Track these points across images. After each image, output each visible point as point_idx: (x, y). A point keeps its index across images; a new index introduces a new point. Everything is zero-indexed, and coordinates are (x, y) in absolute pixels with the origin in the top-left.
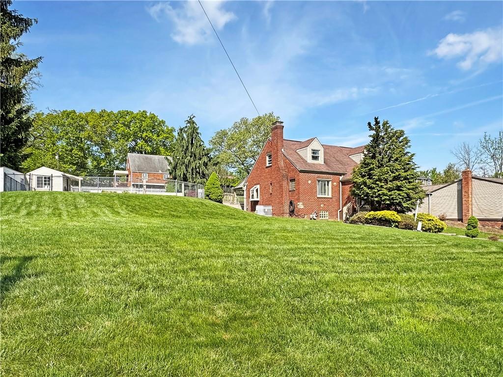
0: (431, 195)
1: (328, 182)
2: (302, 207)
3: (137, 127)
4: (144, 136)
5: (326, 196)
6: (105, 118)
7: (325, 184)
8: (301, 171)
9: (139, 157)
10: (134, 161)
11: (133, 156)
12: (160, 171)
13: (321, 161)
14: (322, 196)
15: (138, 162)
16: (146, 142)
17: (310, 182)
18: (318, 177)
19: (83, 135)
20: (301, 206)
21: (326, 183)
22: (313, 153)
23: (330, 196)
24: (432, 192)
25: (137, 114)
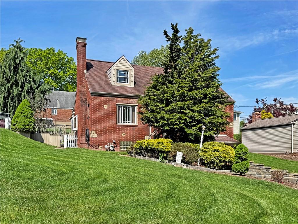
0: (294, 124)
1: (133, 107)
2: (95, 136)
5: (131, 124)
7: (129, 110)
8: (93, 94)
13: (130, 83)
14: (125, 124)
17: (106, 107)
18: (118, 101)
20: (93, 135)
21: (131, 109)
22: (120, 74)
23: (136, 124)
24: (295, 121)
25: (45, 51)
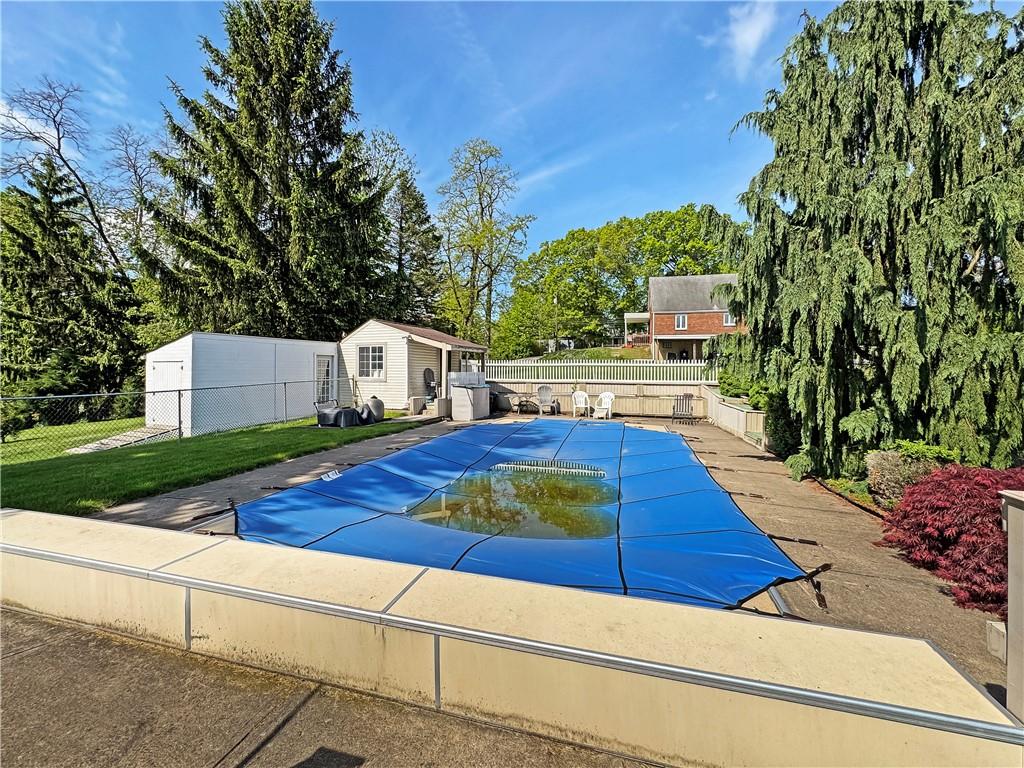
3: (676, 234)
4: (688, 247)
6: (624, 230)
9: (671, 283)
10: (660, 290)
11: (658, 283)
12: (715, 307)
15: (668, 293)
16: (694, 258)
19: (593, 262)
25: (678, 211)
